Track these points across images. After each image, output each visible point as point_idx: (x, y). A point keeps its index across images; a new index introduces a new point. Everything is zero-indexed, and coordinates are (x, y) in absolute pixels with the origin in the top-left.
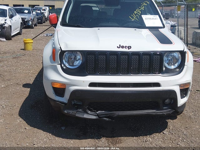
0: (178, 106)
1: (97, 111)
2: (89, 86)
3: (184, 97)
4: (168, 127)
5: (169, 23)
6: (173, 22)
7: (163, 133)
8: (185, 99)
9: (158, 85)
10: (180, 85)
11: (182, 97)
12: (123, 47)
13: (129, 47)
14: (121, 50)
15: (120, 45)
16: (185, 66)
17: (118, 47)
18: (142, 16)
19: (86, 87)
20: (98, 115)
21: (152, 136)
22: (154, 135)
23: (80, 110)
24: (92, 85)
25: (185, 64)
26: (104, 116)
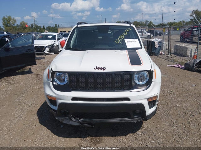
0: (147, 115)
1: (80, 119)
2: (71, 100)
3: (153, 107)
4: (142, 128)
5: (157, 40)
6: (160, 39)
7: (137, 133)
8: (153, 109)
9: (128, 99)
10: (148, 99)
11: (150, 107)
12: (99, 68)
13: (104, 69)
14: (97, 71)
15: (97, 67)
16: (152, 83)
17: (94, 68)
18: (125, 40)
19: (70, 100)
20: (80, 122)
21: (127, 136)
22: (128, 136)
23: (67, 118)
24: (74, 99)
25: (153, 81)
26: (85, 123)
